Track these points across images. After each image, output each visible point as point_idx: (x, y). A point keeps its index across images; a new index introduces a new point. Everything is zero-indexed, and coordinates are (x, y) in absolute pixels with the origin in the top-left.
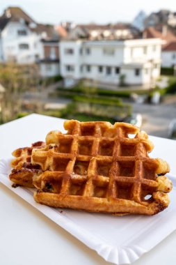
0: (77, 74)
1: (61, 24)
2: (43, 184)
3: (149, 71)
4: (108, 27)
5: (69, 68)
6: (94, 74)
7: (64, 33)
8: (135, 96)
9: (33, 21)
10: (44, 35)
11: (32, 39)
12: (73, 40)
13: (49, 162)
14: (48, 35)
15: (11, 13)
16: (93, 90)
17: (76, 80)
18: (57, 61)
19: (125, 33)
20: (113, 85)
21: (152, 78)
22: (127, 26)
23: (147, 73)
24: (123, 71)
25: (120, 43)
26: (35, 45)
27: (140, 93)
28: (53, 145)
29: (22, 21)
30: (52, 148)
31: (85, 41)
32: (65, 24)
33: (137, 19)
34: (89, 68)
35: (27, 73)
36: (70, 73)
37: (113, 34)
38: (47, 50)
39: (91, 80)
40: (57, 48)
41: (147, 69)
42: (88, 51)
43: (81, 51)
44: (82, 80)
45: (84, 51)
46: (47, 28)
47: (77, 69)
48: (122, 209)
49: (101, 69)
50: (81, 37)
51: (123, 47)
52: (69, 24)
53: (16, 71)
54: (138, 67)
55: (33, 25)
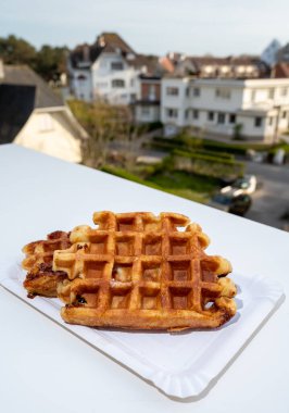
0: (180, 121)
1: (168, 56)
2: (73, 296)
3: (274, 121)
4: (228, 61)
5: (171, 112)
6: (202, 121)
7: (170, 67)
8: (252, 152)
9: (133, 52)
10: (144, 70)
11: (128, 74)
12: (179, 77)
13: (79, 266)
14: (149, 71)
15: (105, 41)
16: (198, 142)
17: (178, 128)
18: (157, 103)
19: (250, 69)
20: (225, 136)
21: (276, 129)
22: (254, 61)
23: (271, 124)
24: (239, 120)
25: (239, 83)
26: (132, 81)
27: (259, 149)
28: (82, 244)
29: (118, 51)
30: (81, 248)
31: (194, 78)
32: (172, 56)
33: (267, 50)
34: (196, 113)
35: (117, 117)
36: (172, 119)
37: (233, 70)
38: (145, 89)
39: (197, 129)
40: (158, 87)
41: (271, 118)
42: (197, 92)
43: (187, 91)
44: (186, 129)
45: (192, 92)
46: (150, 60)
47: (181, 114)
48: (180, 323)
49: (211, 115)
50: (191, 74)
51: (243, 87)
52: (178, 56)
53: (104, 113)
54: (259, 115)
55: (131, 57)
